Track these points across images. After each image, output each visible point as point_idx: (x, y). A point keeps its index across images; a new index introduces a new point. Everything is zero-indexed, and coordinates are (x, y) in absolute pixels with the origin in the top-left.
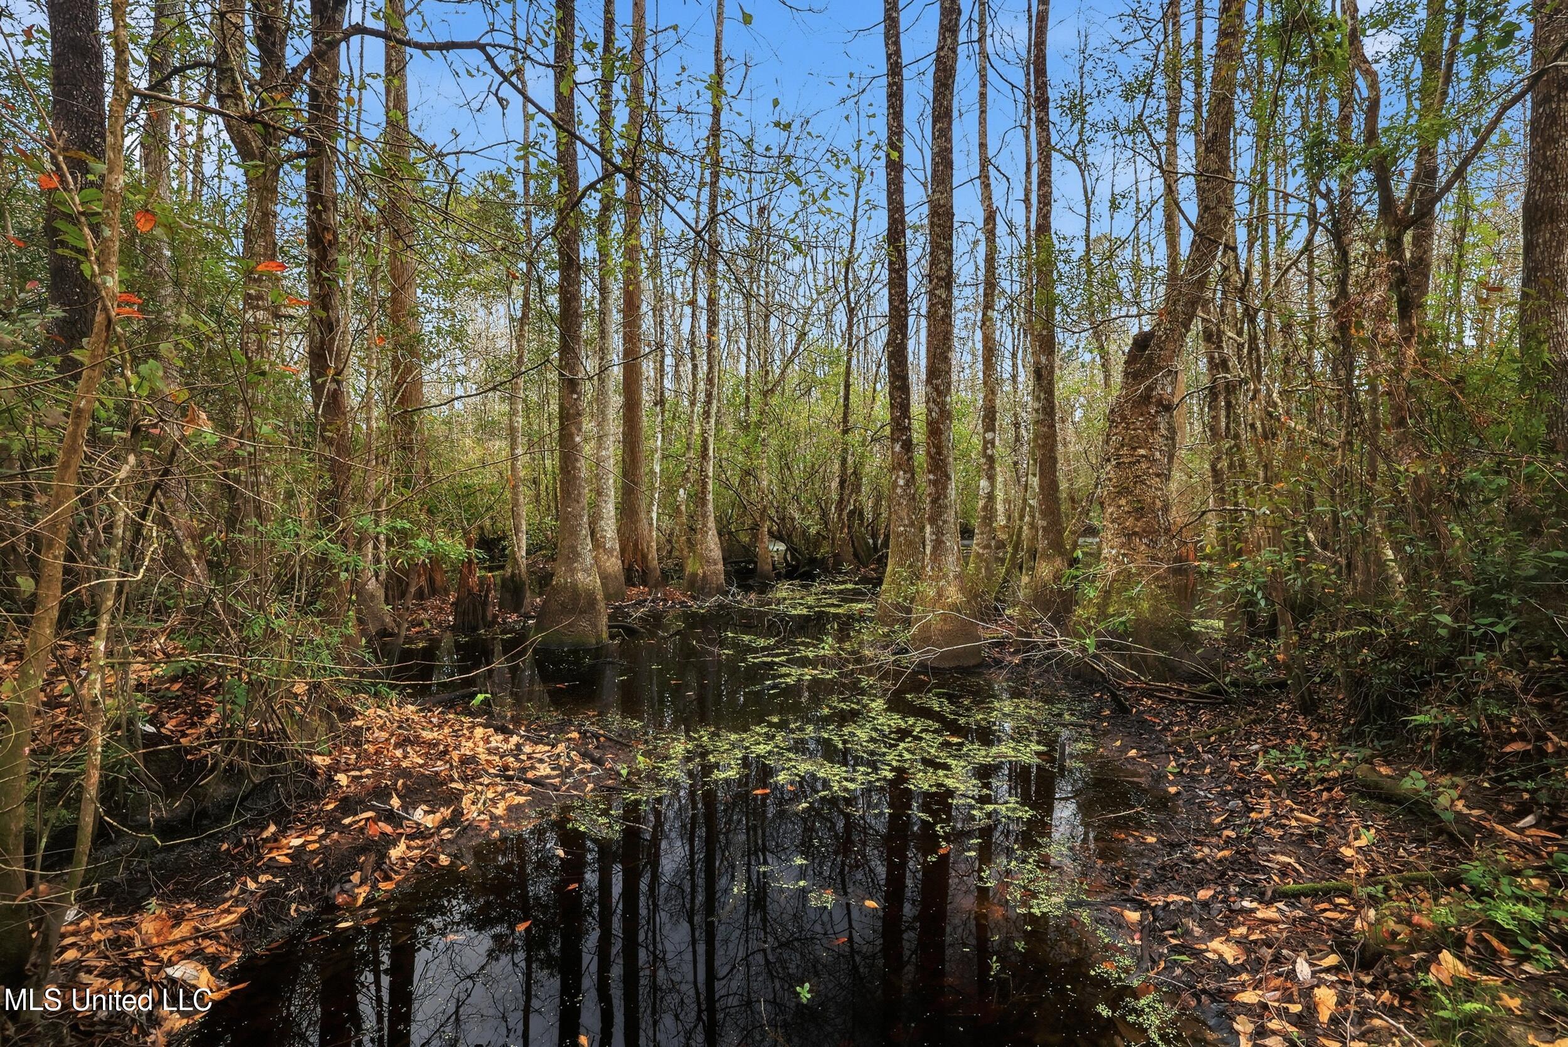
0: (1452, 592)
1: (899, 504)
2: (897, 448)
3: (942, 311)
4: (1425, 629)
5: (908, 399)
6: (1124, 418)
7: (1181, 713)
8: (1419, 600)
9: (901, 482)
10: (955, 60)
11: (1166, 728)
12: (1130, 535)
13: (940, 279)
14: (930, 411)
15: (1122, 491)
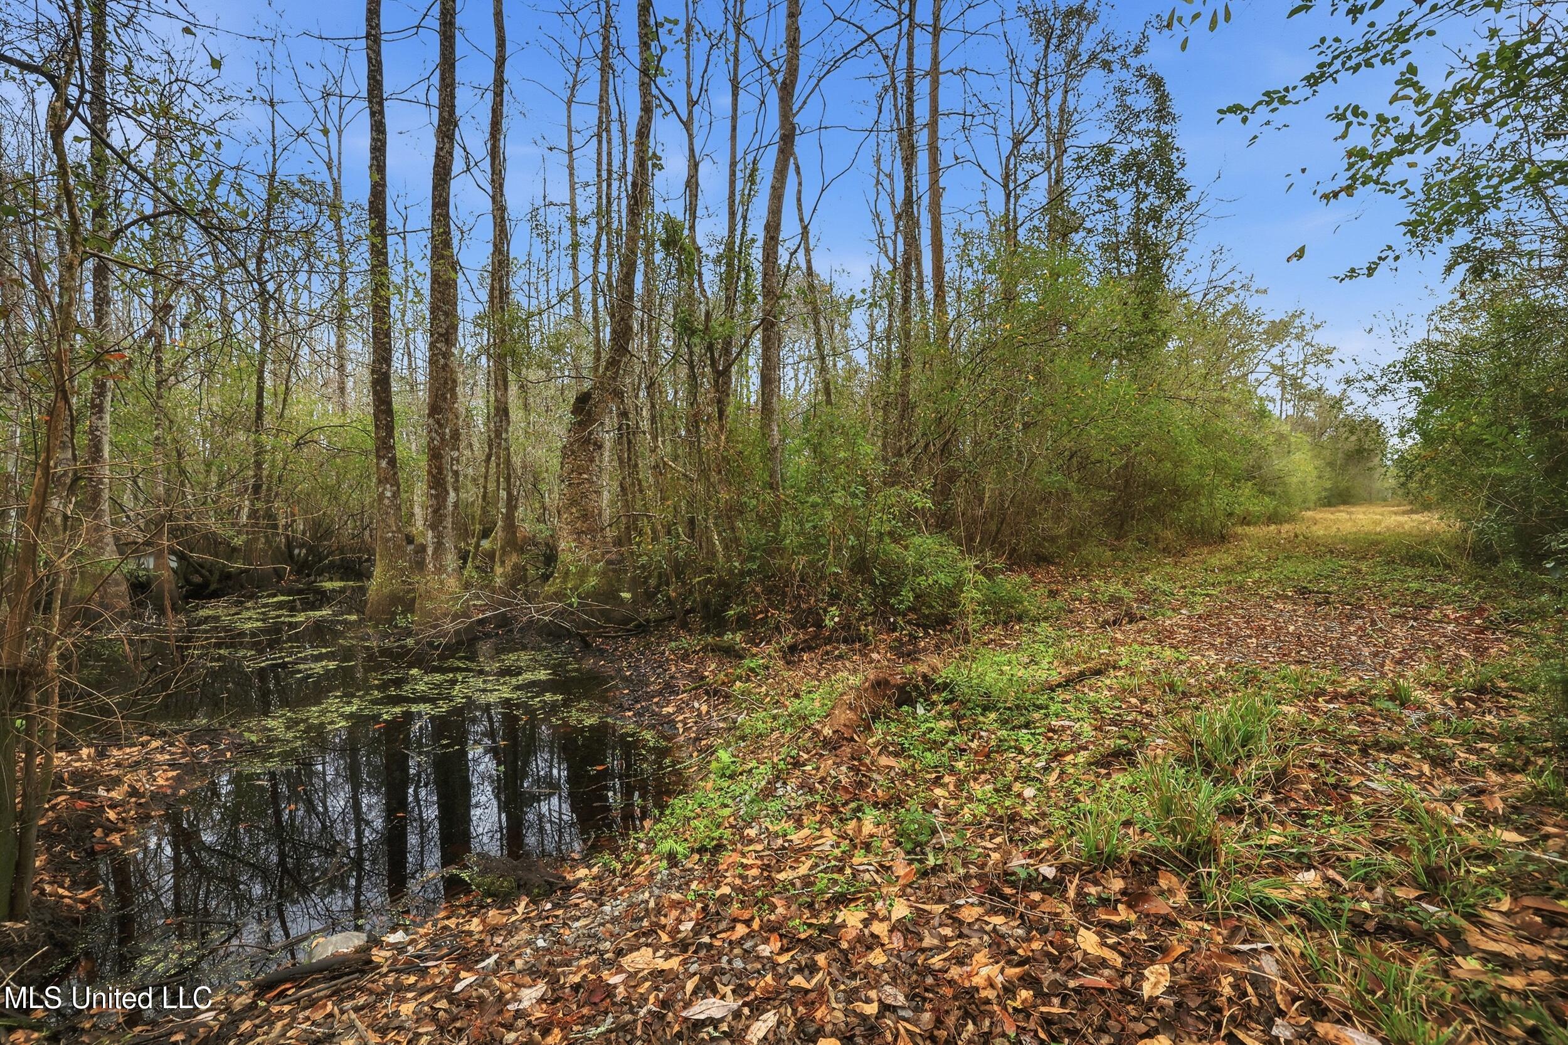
0: (740, 553)
1: (387, 513)
2: (384, 464)
3: (442, 361)
4: (730, 571)
5: (392, 421)
6: (573, 452)
7: (620, 642)
8: (729, 559)
9: (388, 494)
10: (451, 162)
11: (616, 649)
12: (579, 533)
13: (441, 335)
14: (433, 440)
15: (573, 502)
